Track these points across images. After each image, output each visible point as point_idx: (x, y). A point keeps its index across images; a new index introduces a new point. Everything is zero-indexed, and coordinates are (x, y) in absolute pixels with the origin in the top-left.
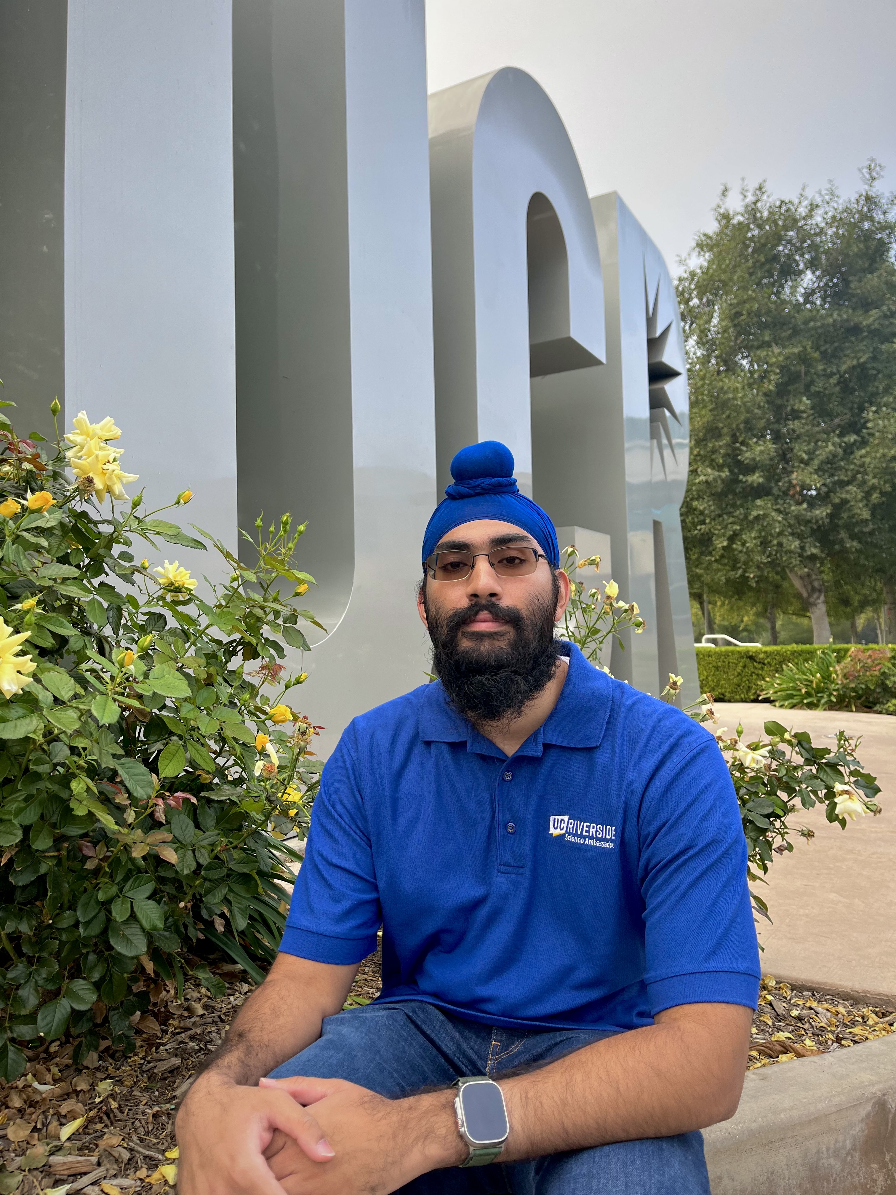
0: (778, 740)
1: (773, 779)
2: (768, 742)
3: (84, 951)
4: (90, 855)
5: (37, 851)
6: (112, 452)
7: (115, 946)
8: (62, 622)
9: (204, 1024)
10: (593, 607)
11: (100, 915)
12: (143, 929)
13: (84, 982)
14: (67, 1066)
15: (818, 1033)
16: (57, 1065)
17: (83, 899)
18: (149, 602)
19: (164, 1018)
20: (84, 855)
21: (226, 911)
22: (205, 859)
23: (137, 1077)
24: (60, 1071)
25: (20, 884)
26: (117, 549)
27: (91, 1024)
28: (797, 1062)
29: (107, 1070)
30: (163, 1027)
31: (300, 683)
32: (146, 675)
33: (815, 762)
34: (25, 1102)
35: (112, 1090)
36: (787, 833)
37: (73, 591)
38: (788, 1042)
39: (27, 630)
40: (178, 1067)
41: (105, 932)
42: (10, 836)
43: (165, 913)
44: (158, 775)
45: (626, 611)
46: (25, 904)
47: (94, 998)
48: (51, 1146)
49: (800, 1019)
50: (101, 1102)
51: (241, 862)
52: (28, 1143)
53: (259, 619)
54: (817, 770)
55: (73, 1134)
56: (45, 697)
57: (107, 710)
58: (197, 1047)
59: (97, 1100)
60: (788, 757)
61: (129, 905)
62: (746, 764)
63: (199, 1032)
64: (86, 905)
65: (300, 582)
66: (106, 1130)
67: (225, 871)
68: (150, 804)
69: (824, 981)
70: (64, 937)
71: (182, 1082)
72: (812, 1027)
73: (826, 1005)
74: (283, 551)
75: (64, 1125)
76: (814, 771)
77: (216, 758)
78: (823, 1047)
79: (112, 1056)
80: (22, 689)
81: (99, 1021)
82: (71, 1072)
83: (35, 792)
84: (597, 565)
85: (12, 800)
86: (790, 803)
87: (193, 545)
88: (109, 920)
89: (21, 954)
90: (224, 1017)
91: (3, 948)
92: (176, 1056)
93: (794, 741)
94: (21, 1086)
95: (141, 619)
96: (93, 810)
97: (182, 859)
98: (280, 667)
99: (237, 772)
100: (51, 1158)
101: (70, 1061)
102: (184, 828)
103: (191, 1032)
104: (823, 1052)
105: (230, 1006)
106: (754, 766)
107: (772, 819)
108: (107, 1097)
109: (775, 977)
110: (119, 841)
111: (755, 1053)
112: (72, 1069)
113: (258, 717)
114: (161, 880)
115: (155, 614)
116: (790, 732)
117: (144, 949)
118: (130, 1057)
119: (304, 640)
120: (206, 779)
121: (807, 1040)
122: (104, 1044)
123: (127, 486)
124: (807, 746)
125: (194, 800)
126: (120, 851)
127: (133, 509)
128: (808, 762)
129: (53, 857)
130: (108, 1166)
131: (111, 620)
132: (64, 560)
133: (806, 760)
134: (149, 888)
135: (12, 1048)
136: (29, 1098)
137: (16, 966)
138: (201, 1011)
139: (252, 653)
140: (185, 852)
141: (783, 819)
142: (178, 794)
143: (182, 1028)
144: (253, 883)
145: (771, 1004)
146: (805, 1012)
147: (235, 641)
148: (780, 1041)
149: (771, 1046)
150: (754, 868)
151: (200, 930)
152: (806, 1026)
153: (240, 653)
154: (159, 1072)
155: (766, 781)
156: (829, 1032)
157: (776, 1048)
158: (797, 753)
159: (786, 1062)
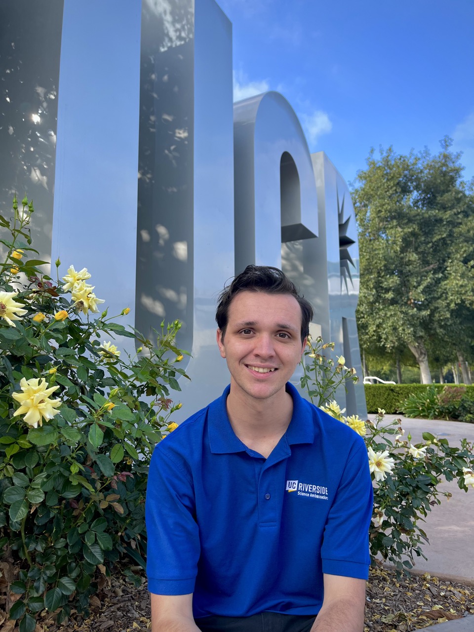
1: (429, 464)
2: (425, 444)
3: (70, 561)
4: (76, 508)
5: (49, 506)
7: (85, 558)
9: (125, 601)
11: (79, 541)
12: (101, 548)
13: (68, 579)
14: (52, 625)
16: (46, 624)
19: (103, 597)
20: (72, 508)
24: (48, 628)
25: (40, 524)
26: (92, 339)
27: (67, 601)
28: (449, 623)
29: (73, 627)
30: (102, 602)
31: (178, 409)
33: (451, 455)
36: (437, 494)
38: (442, 611)
39: (54, 385)
40: (113, 626)
41: (81, 550)
42: (37, 498)
45: (349, 372)
46: (39, 535)
47: (74, 588)
49: (445, 597)
53: (156, 374)
54: (452, 460)
56: (61, 422)
60: (436, 452)
61: (94, 536)
62: (415, 456)
63: (122, 606)
64: (72, 535)
65: (179, 354)
68: (109, 479)
69: (456, 576)
70: (59, 553)
72: (452, 601)
73: (459, 590)
76: (451, 460)
78: (461, 615)
79: (75, 619)
80: (54, 417)
81: (71, 599)
82: (54, 628)
83: (52, 473)
84: (333, 347)
85: (39, 477)
86: (437, 478)
87: (129, 336)
88: (83, 544)
89: (35, 563)
90: (134, 597)
91: (26, 559)
92: (111, 619)
93: (439, 444)
96: (81, 482)
98: (169, 401)
101: (53, 622)
103: (118, 606)
104: (461, 617)
105: (137, 591)
106: (419, 457)
107: (429, 487)
109: (430, 573)
110: (90, 499)
111: (425, 618)
112: (55, 626)
115: (99, 370)
116: (437, 439)
117: (102, 561)
118: (86, 620)
119: (178, 385)
120: (129, 462)
121: (451, 609)
122: (73, 611)
123: (99, 306)
124: (446, 446)
126: (91, 505)
128: (447, 455)
129: (57, 508)
133: (446, 454)
134: (105, 525)
135: (29, 616)
137: (32, 569)
138: (121, 594)
139: (152, 392)
141: (435, 487)
142: (124, 473)
143: (113, 603)
145: (429, 589)
146: (448, 593)
147: (143, 385)
148: (438, 610)
149: (433, 614)
150: (418, 513)
151: (125, 548)
152: (449, 601)
153: (145, 392)
154: (103, 628)
155: (424, 465)
156: (462, 604)
157: (435, 614)
158: (440, 450)
159: (443, 623)
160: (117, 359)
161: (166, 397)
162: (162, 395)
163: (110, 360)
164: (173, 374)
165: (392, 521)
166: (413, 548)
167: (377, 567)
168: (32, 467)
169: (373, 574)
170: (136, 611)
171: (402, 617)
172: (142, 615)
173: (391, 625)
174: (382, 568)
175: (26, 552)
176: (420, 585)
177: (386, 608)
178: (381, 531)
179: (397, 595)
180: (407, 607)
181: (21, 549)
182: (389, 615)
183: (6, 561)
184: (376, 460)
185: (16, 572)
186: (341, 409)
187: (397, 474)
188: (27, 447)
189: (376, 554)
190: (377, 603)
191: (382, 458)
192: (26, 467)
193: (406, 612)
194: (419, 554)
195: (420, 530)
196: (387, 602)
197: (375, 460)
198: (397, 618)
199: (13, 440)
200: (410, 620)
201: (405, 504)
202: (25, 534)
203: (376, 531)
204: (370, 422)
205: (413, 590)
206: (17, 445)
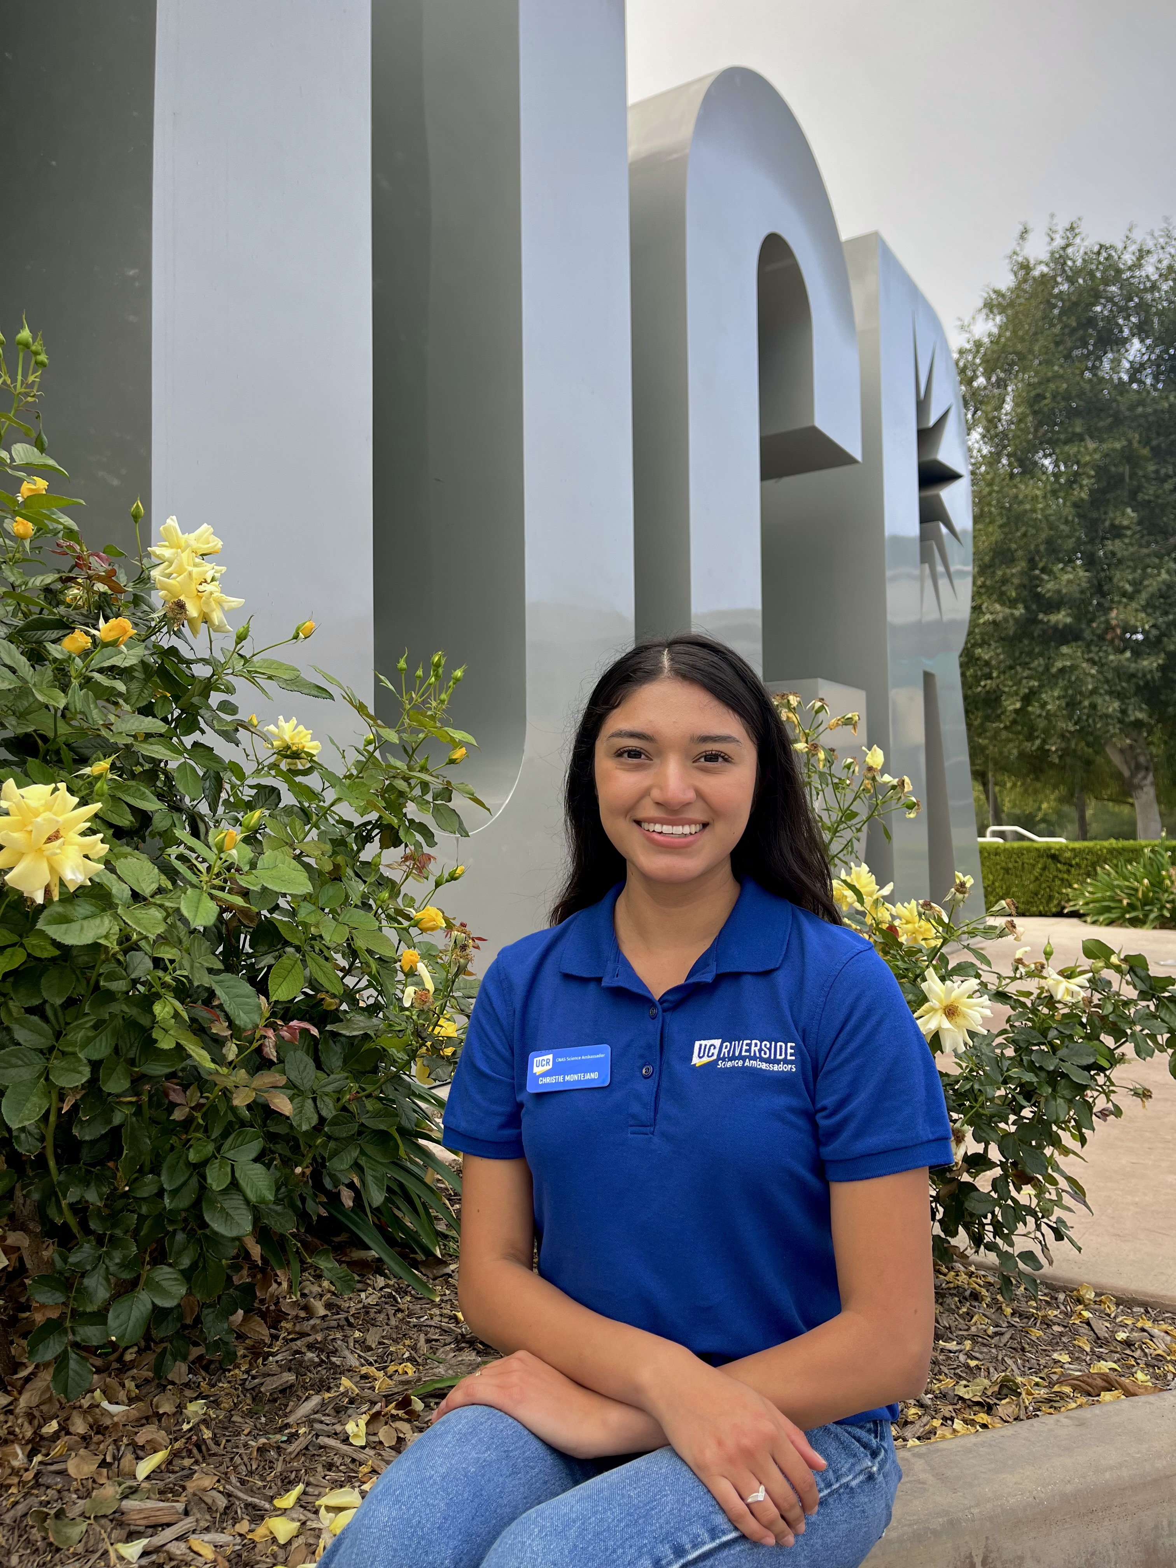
0: (1101, 964)
1: (1095, 1018)
2: (1088, 968)
3: (170, 1229)
4: (179, 1102)
5: (109, 1094)
6: (209, 569)
7: (210, 1223)
8: (144, 793)
9: (328, 1328)
10: (848, 782)
11: (190, 1182)
12: (247, 1201)
13: (170, 1270)
14: (147, 1381)
15: (1154, 1363)
16: (133, 1378)
17: (170, 1159)
18: (258, 771)
19: (274, 1319)
20: (171, 1102)
21: (356, 1180)
22: (329, 1111)
23: (238, 1396)
24: (137, 1387)
25: (87, 1138)
26: (215, 699)
27: (179, 1326)
28: (1126, 1403)
29: (198, 1386)
30: (273, 1331)
31: (456, 879)
32: (253, 865)
33: (1153, 996)
34: (91, 1427)
35: (205, 1414)
36: (1114, 1092)
37: (157, 751)
38: (1113, 1375)
39: (98, 801)
40: (292, 1386)
41: (197, 1205)
42: (73, 1074)
43: (276, 1182)
44: (267, 997)
45: (894, 787)
46: (94, 1165)
47: (183, 1291)
48: (123, 1486)
49: (1128, 1343)
50: (190, 1430)
51: (376, 1115)
52: (94, 1481)
53: (401, 794)
54: (1157, 1006)
55: (153, 1472)
56: (120, 891)
57: (200, 909)
58: (317, 1360)
59: (186, 1427)
60: (1115, 987)
61: (229, 1169)
62: (1058, 997)
63: (319, 1339)
64: (173, 1169)
65: (456, 744)
66: (196, 1468)
67: (355, 1128)
68: (257, 1036)
69: (1162, 1293)
70: (144, 1210)
71: (297, 1406)
72: (1146, 1355)
73: (1165, 1327)
74: (434, 704)
75: (142, 1459)
76: (1152, 1008)
77: (344, 977)
78: (1161, 1383)
79: (206, 1368)
80: (90, 880)
81: (189, 1321)
82: (152, 1388)
83: (107, 1017)
84: (855, 726)
85: (77, 1026)
86: (1118, 1051)
87: (316, 693)
88: (203, 1187)
89: (87, 1231)
90: (352, 1320)
91: (65, 1224)
92: (290, 1370)
93: (1125, 967)
94: (86, 1406)
95: (248, 793)
96: (182, 1042)
97: (300, 1110)
98: (429, 857)
99: (371, 996)
100: (124, 1502)
101: (150, 1374)
102: (301, 1069)
103: (310, 1339)
104: (1161, 1390)
105: (361, 1305)
106: (1068, 999)
107: (1092, 1073)
108: (198, 1424)
109: (1095, 1287)
110: (216, 1085)
111: (1067, 1390)
112: (154, 1384)
113: (400, 923)
114: (272, 1137)
115: (266, 787)
116: (1119, 955)
117: (249, 1228)
118: (229, 1371)
119: (461, 823)
120: (330, 1004)
121: (1139, 1372)
122: (195, 1352)
123: (229, 614)
124: (1142, 973)
125: (315, 1032)
126: (217, 1096)
127: (237, 644)
128: (1144, 995)
129: (130, 1103)
130: (198, 1516)
131: (207, 792)
132: (147, 711)
133: (1141, 992)
134: (255, 1147)
135: (74, 1356)
136: (96, 1421)
137: (81, 1247)
138: (322, 1312)
139: (391, 838)
140: (304, 1101)
141: (1108, 1073)
142: (294, 1023)
143: (298, 1333)
144: (391, 1143)
145: (1088, 1324)
146: (1136, 1335)
147: (370, 822)
148: (1103, 1374)
149: (1089, 1380)
150: (1066, 1138)
151: (322, 1204)
152: (1138, 1354)
153: (377, 839)
154: (267, 1391)
155: (1084, 1020)
156: (1168, 1362)
157: (1094, 1383)
158: (1128, 983)
159: (1111, 1402)
160: (311, 761)
161: (426, 850)
162: (418, 845)
163: (295, 764)
164: (446, 793)
165: (995, 1154)
166: (1045, 1220)
167: (962, 1268)
168: (59, 1001)
169: (948, 1283)
170: (352, 1352)
171: (1008, 1389)
172: (366, 1360)
173: (978, 1403)
174: (973, 1269)
175: (64, 1203)
176: (1066, 1314)
177: (973, 1363)
178: (966, 1178)
179: (1002, 1334)
180: (1027, 1364)
181: (53, 1199)
182: (977, 1380)
183: (24, 1228)
184: (945, 1004)
185: (46, 1254)
186: (881, 884)
187: (1014, 1041)
188: (45, 955)
189: (954, 1234)
190: (950, 1352)
191: (961, 996)
192: (45, 1002)
193: (1023, 1374)
194: (1059, 1236)
195: (1070, 1179)
196: (976, 1349)
197: (941, 1002)
198: (996, 1388)
199: (15, 938)
200: (1029, 1393)
201: (1030, 1115)
202: (58, 1162)
203: (954, 1179)
204: (931, 907)
205: (1047, 1324)
206: (21, 949)
